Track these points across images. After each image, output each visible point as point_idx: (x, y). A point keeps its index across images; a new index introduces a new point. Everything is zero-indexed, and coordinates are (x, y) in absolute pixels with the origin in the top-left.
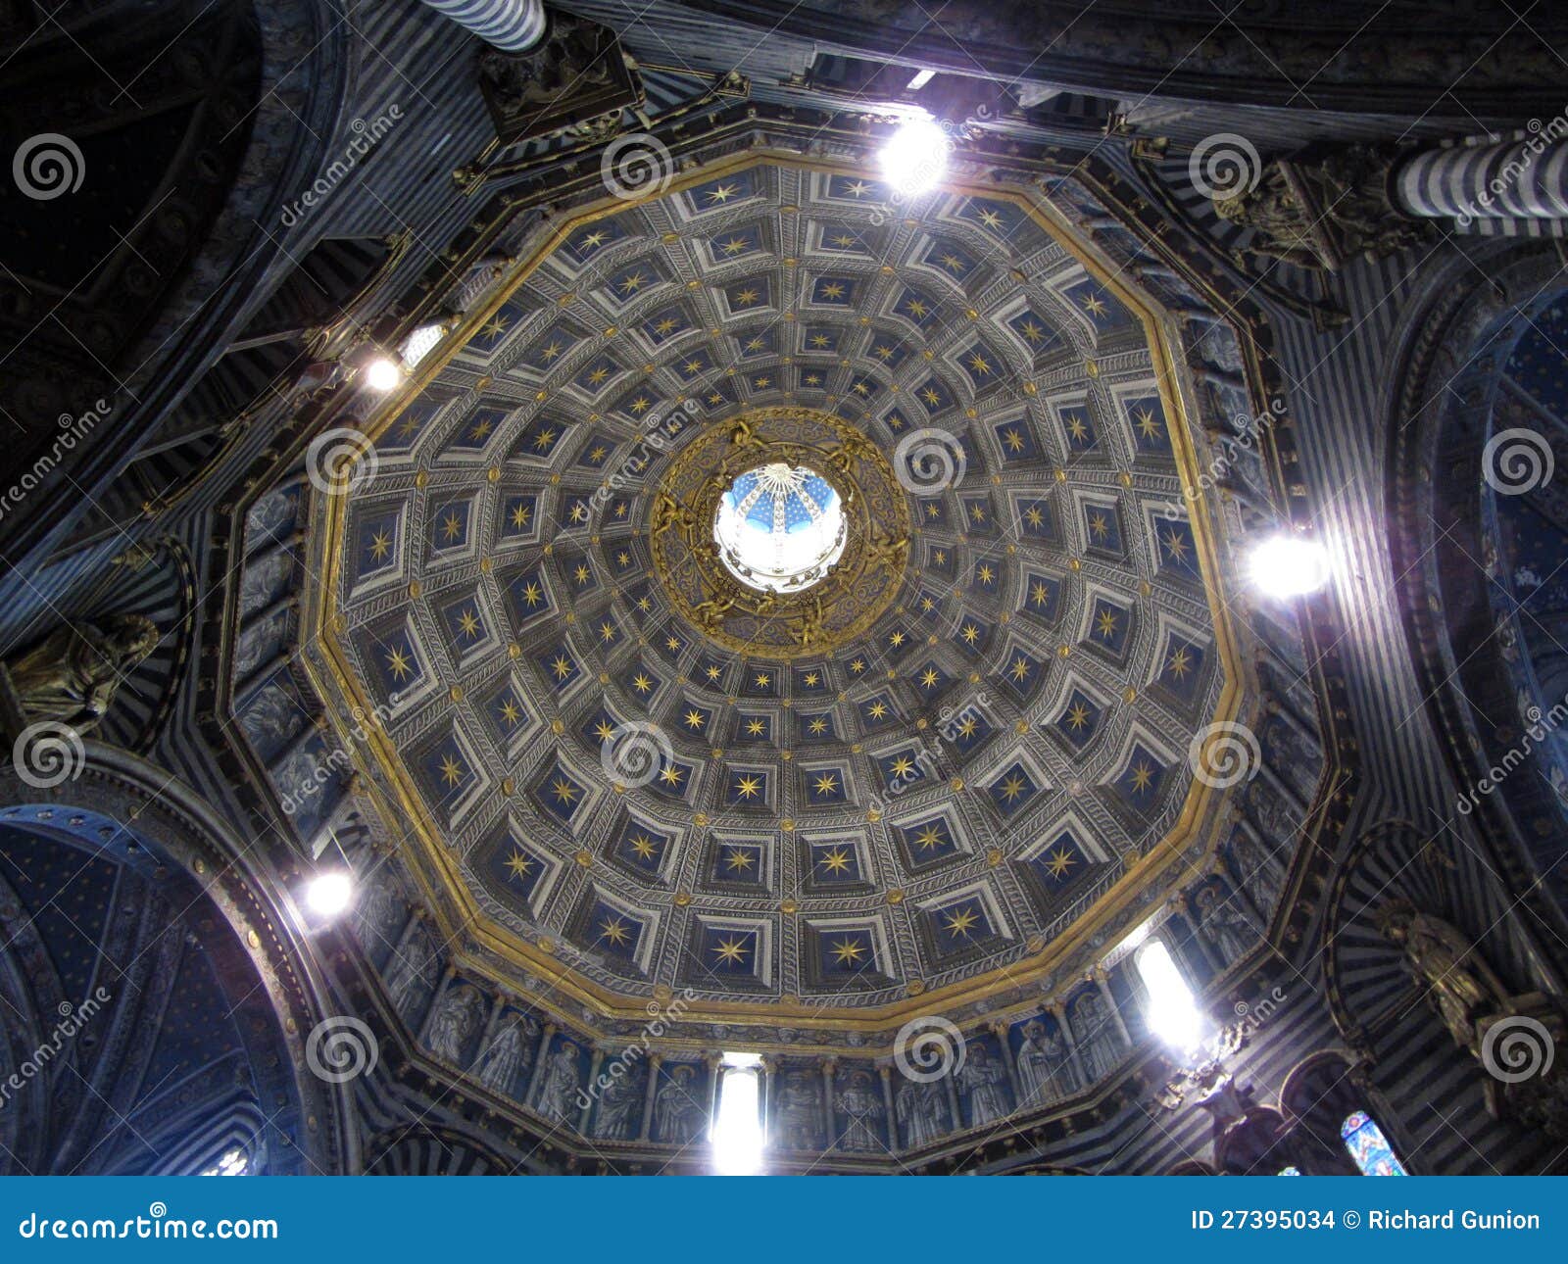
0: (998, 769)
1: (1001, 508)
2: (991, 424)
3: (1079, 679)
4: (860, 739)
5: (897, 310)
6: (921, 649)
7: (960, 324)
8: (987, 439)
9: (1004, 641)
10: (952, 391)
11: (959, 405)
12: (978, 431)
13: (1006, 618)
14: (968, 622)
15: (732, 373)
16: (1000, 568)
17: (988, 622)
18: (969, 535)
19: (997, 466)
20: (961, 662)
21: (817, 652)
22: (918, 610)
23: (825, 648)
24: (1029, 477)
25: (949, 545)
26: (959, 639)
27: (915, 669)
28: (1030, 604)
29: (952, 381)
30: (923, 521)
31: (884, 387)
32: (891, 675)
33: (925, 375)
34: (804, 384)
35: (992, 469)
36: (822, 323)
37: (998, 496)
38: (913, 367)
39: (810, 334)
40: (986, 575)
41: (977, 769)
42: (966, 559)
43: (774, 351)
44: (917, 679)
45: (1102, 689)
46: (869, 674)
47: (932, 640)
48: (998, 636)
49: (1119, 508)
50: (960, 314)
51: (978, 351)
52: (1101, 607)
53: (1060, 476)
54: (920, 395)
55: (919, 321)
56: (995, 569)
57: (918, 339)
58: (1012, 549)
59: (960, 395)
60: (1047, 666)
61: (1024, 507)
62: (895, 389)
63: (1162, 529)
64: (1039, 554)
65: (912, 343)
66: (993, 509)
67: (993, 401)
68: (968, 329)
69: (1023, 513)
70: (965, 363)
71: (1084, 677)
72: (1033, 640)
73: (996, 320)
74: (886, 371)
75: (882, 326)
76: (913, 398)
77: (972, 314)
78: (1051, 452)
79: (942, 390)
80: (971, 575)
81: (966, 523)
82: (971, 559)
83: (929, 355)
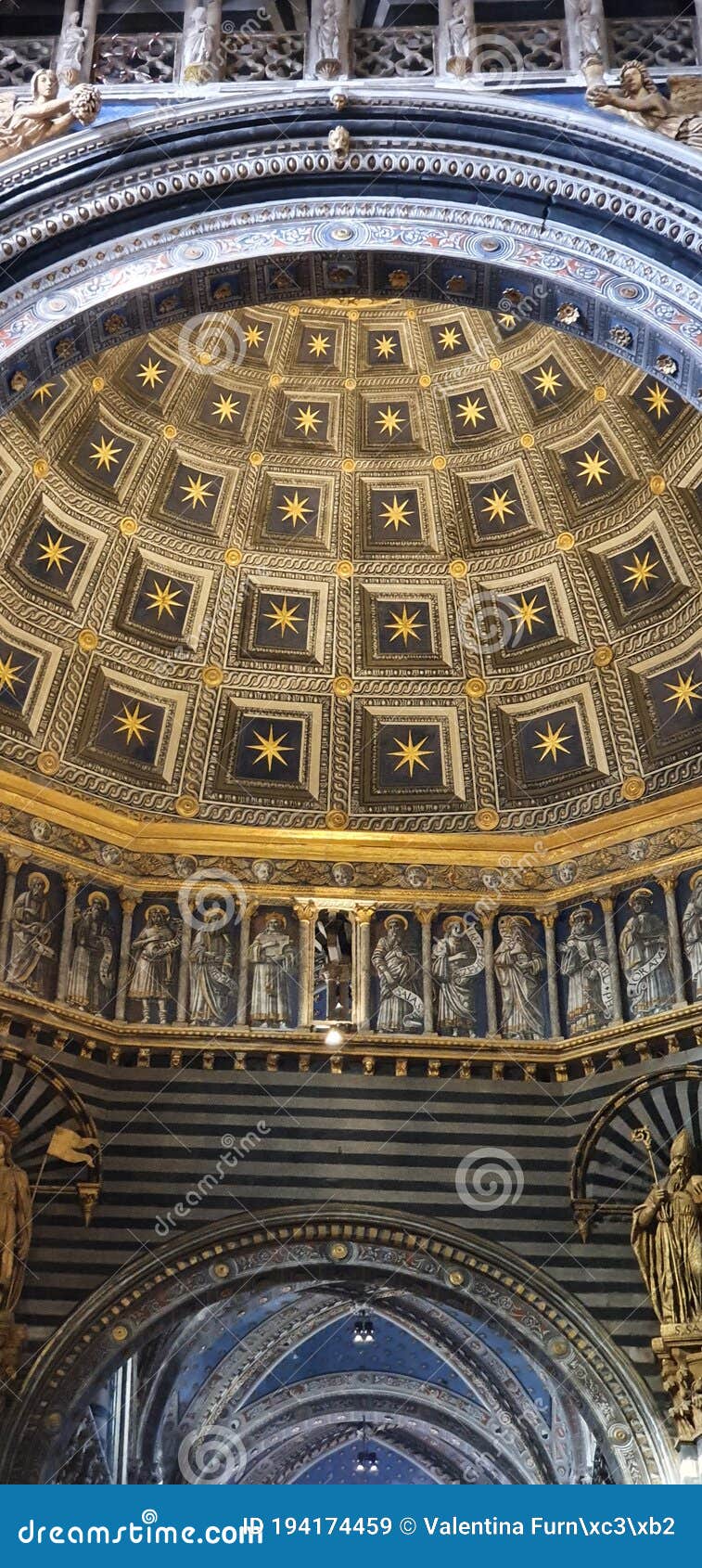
1: (313, 460)
2: (421, 485)
3: (98, 548)
5: (598, 438)
7: (556, 511)
8: (403, 473)
9: (140, 428)
10: (470, 446)
11: (453, 447)
12: (414, 463)
13: (170, 433)
16: (230, 433)
17: (165, 402)
18: (280, 397)
19: (366, 473)
24: (347, 519)
25: (269, 355)
28: (186, 475)
29: (486, 454)
30: (308, 323)
31: (502, 349)
33: (502, 420)
35: (365, 464)
37: (328, 460)
38: (517, 409)
40: (226, 409)
42: (248, 380)
45: (89, 592)
48: (148, 419)
49: (309, 661)
50: (571, 525)
51: (516, 518)
52: (183, 592)
53: (346, 571)
54: (479, 396)
55: (574, 457)
56: (233, 426)
57: (552, 440)
58: (257, 460)
59: (467, 456)
60: (111, 498)
61: (310, 496)
62: (495, 364)
63: (289, 731)
64: (247, 503)
65: (550, 428)
66: (312, 448)
67: (449, 501)
68: (549, 521)
69: (303, 493)
70: (506, 485)
71: (101, 561)
72: (141, 475)
73: (551, 569)
74: (522, 367)
75: (584, 407)
76: (477, 385)
77: (566, 543)
78: (377, 565)
79: (477, 432)
80: (228, 384)
81: (297, 396)
82: (248, 388)
83: (527, 442)
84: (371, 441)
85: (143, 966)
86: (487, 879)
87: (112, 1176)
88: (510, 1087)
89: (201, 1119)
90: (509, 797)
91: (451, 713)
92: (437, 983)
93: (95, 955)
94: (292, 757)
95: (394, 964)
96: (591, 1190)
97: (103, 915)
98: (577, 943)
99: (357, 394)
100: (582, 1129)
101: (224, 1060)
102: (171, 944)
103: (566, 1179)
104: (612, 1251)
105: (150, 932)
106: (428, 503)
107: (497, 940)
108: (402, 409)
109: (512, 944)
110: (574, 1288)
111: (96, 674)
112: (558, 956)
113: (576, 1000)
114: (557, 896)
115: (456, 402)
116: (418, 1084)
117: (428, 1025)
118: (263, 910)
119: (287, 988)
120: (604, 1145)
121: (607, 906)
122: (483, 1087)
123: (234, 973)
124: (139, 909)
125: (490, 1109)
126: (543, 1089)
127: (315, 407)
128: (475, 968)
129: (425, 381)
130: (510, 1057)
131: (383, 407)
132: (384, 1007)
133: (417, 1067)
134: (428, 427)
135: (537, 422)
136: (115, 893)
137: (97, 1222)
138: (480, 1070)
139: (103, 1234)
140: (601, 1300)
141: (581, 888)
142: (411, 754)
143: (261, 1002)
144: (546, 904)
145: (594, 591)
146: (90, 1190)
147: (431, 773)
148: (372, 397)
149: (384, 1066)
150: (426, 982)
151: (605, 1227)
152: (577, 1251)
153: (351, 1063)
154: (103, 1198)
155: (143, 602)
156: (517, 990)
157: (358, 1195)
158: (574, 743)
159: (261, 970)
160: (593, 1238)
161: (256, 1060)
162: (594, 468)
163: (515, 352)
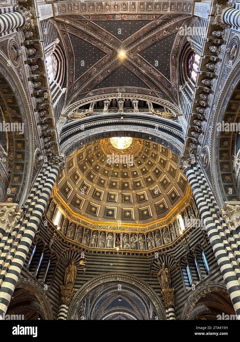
0: (79, 174)
1: (117, 178)
2: (129, 181)
3: (90, 187)
4: (86, 150)
5: (150, 176)
6: (97, 159)
7: (145, 185)
8: (127, 180)
10: (135, 177)
11: (133, 177)
13: (100, 174)
14: (100, 167)
15: (151, 149)
16: (107, 175)
17: (99, 171)
18: (113, 170)
19: (123, 180)
20: (94, 166)
21: (101, 142)
22: (103, 158)
23: (101, 143)
24: (120, 185)
25: (112, 166)
26: (97, 165)
27: (94, 158)
28: (101, 179)
29: (137, 178)
31: (138, 166)
32: (94, 154)
33: (139, 174)
34: (143, 155)
35: (123, 179)
36: (152, 165)
37: (118, 178)
38: (140, 173)
39: (151, 163)
40: (106, 172)
41: (79, 170)
42: (109, 169)
43: (151, 156)
44: (93, 158)
45: (89, 193)
46: (95, 150)
47: (98, 161)
48: (97, 173)
49: (116, 202)
50: (147, 186)
51: (140, 185)
52: (100, 193)
53: (120, 191)
54: (136, 171)
55: (147, 178)
56: (107, 174)
57: (145, 176)
58: (110, 178)
59: (134, 178)
60: (92, 182)
61: (116, 183)
62: (138, 168)
63: (113, 211)
64: (108, 183)
65: (144, 175)
66: (116, 177)
67: (132, 183)
68: (144, 186)
69: (115, 182)
70: (139, 182)
71: (91, 189)
72: (96, 179)
73: (145, 192)
74: (141, 168)
75: (148, 172)
76: (136, 170)
77: (146, 188)
78: (124, 191)
79: (136, 175)
80: (107, 169)
81: (115, 171)
82: (109, 170)
83: (142, 177)
84: (123, 177)
85: (93, 239)
86: (137, 229)
87: (87, 267)
88: (141, 257)
89: (100, 260)
90: (140, 219)
91: (133, 209)
92: (131, 243)
93: (87, 238)
94: (113, 214)
95: (126, 240)
96: (152, 271)
97: (88, 233)
98: (149, 238)
99: (122, 171)
100: (150, 262)
101: (103, 252)
102: (97, 237)
103: (148, 269)
104: (155, 279)
105: (94, 235)
106: (130, 184)
107: (139, 237)
108: (127, 173)
109: (141, 238)
110: (150, 284)
111: (89, 203)
112: (147, 240)
113: (149, 245)
114: (146, 232)
115: (133, 172)
116: (129, 256)
117: (130, 248)
118: (109, 233)
119: (112, 243)
120: (154, 265)
121: (153, 233)
122: (137, 256)
123: (105, 241)
124: (93, 232)
125: (138, 259)
126: (145, 257)
127: (117, 172)
128: (136, 241)
129: (130, 169)
130: (141, 252)
131: (125, 172)
132: (124, 246)
133: (129, 254)
134: (130, 175)
135: (143, 174)
136: (90, 230)
137: (85, 274)
138: (137, 254)
139: (86, 276)
140: (154, 286)
141: (149, 230)
142: (128, 214)
143: (108, 245)
144: (145, 233)
145: (150, 194)
146: (85, 269)
147: (130, 216)
148: (124, 171)
149: (124, 253)
150: (130, 242)
151: (154, 276)
152: (150, 279)
153: (120, 253)
154: (86, 270)
155: (96, 194)
156: (141, 244)
157: (121, 271)
158: (148, 213)
159: (108, 241)
160: (152, 277)
161: (107, 252)
162: (149, 180)
163: (140, 166)
